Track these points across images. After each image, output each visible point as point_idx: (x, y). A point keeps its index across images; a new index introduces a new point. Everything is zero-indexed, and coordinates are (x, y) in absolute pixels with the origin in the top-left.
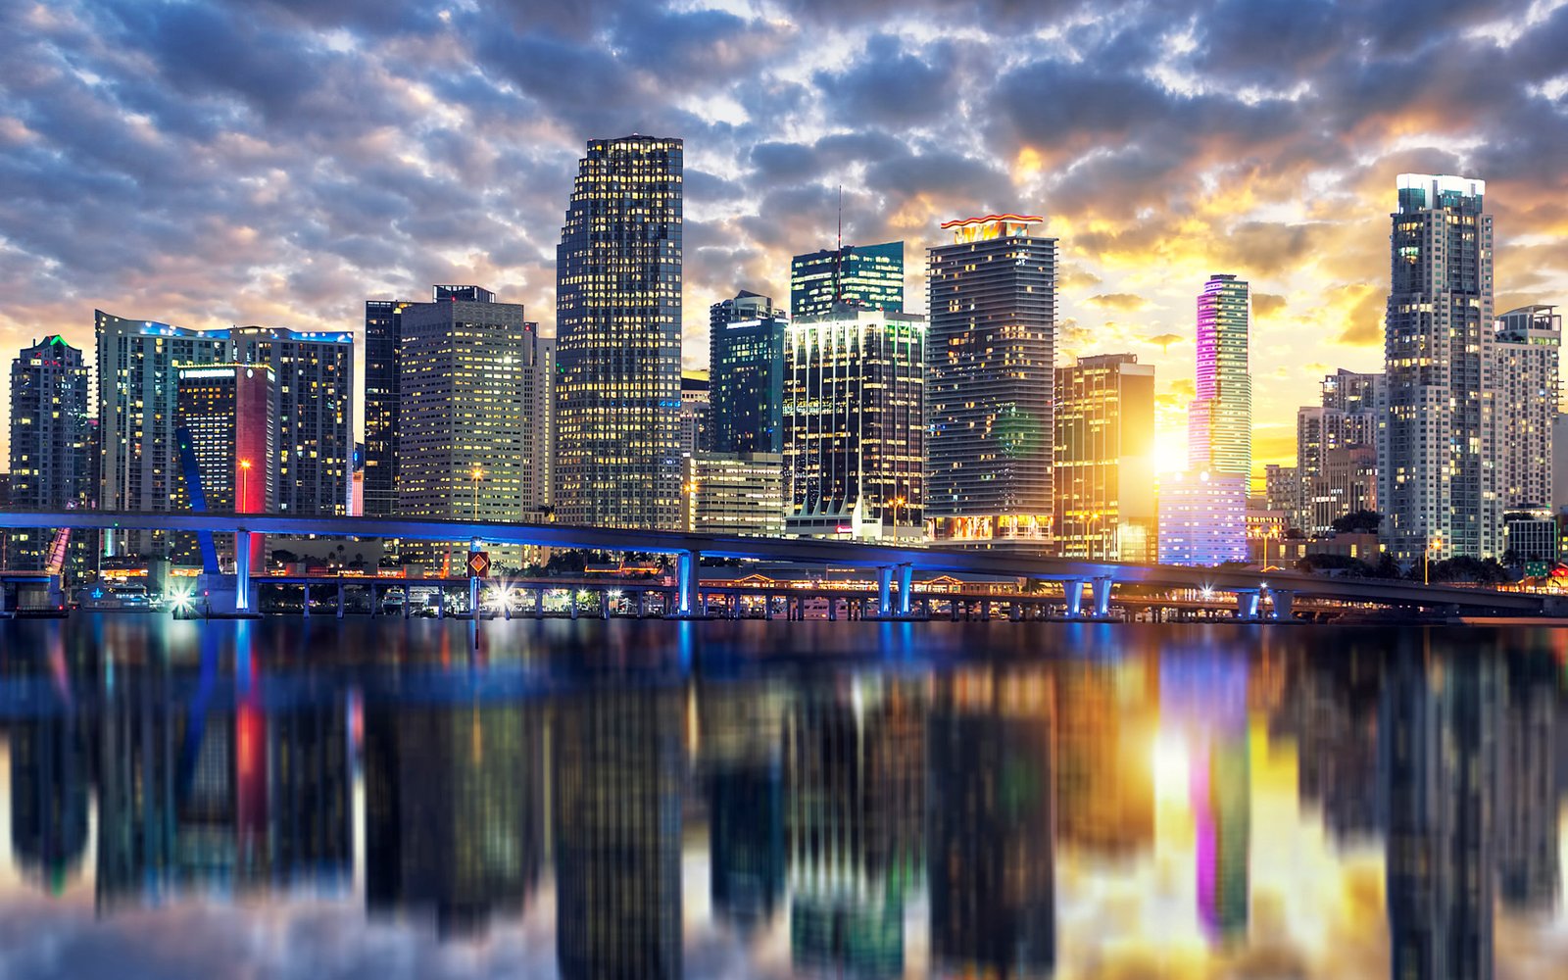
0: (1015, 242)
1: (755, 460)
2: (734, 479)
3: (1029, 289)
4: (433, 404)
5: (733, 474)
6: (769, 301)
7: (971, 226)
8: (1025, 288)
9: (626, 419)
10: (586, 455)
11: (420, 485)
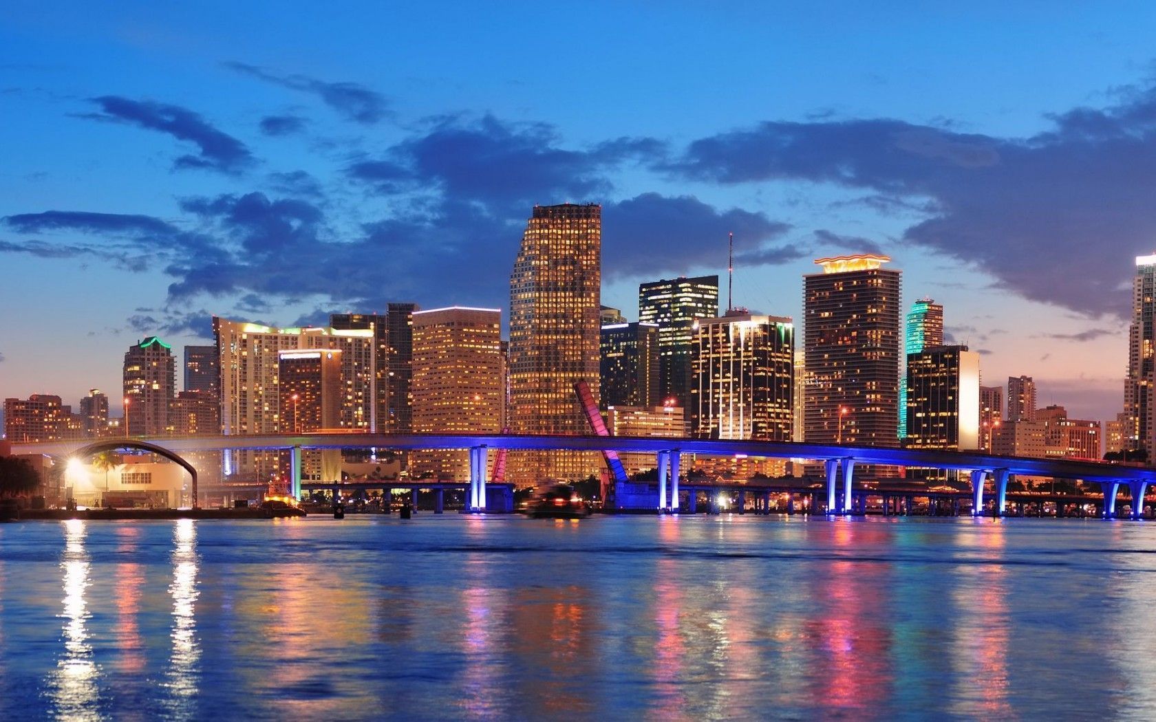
0: (875, 273)
1: (656, 411)
2: (644, 423)
3: (884, 299)
4: (440, 375)
5: (644, 420)
6: (619, 312)
7: (838, 262)
8: (882, 298)
9: (562, 385)
10: (535, 408)
11: (429, 428)
